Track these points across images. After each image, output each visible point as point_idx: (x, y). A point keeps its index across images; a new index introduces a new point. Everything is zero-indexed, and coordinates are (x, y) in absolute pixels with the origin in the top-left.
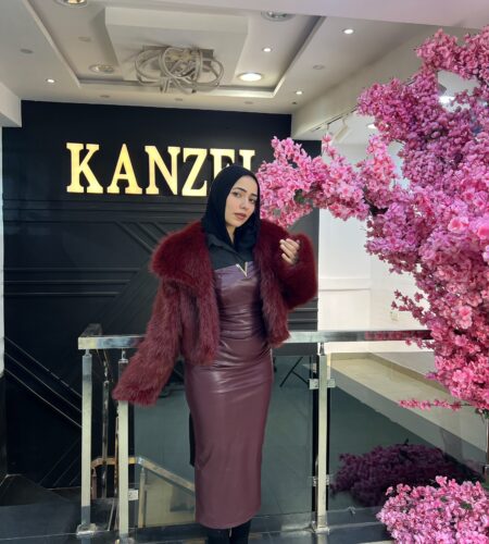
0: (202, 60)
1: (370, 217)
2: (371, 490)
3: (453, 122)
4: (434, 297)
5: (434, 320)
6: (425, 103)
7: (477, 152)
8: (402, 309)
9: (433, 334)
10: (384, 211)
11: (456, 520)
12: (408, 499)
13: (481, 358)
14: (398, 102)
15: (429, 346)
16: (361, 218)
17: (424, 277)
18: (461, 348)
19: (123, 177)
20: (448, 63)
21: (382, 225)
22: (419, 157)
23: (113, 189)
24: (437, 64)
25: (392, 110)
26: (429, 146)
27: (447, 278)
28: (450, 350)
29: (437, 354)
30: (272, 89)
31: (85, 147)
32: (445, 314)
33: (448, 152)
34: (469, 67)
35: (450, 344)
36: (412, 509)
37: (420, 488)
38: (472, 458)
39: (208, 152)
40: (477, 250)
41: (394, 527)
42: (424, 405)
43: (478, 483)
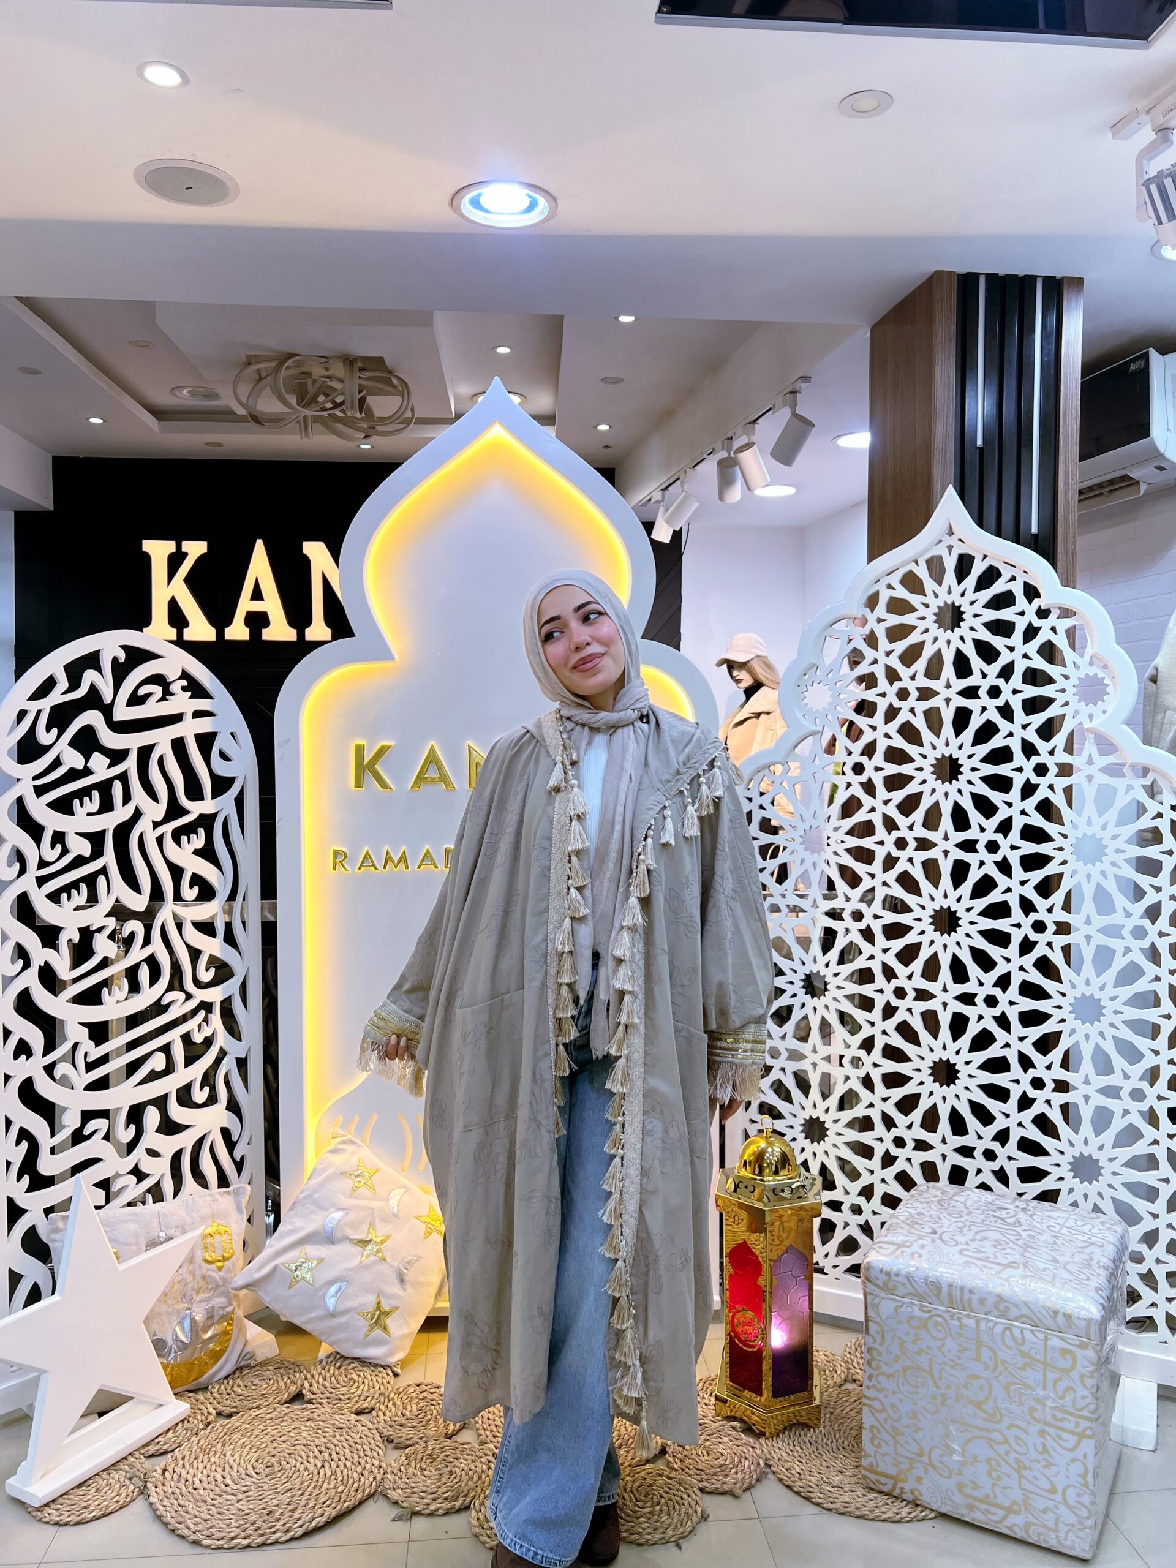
23: (237, 631)
31: (179, 547)
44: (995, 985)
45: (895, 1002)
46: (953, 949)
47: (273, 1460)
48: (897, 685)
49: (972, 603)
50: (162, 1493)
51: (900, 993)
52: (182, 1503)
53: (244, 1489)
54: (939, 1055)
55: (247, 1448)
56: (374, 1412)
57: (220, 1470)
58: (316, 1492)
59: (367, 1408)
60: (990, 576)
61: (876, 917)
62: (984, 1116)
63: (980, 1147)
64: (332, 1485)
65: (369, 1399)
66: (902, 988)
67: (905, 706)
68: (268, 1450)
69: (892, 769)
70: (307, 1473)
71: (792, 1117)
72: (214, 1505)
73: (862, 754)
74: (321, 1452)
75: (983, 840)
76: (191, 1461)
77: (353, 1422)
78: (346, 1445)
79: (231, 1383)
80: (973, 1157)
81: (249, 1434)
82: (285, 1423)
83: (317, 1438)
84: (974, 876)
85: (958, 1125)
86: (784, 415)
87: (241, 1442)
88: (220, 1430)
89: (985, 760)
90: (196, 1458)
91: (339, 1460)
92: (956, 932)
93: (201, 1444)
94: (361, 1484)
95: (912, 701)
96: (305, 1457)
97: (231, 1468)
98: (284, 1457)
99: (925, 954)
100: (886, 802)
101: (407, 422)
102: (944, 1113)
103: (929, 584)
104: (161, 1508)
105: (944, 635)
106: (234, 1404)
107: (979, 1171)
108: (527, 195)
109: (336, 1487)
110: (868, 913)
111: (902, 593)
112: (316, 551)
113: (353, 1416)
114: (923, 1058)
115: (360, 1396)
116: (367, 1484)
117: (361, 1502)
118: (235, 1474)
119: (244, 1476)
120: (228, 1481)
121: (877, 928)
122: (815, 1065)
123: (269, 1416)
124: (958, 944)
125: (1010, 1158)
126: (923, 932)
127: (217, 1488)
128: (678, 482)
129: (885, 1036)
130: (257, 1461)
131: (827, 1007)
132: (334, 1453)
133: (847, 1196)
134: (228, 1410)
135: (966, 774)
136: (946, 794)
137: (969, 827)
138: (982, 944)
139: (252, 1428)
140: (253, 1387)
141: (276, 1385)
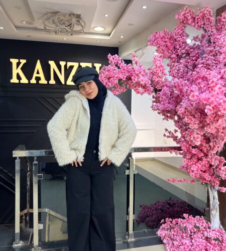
0: (75, 19)
1: (154, 94)
2: (154, 221)
3: (192, 50)
4: (183, 131)
5: (183, 142)
6: (179, 41)
7: (203, 63)
8: (168, 137)
9: (182, 148)
10: (160, 90)
11: (192, 234)
12: (171, 225)
13: (204, 159)
14: (167, 40)
15: (181, 154)
16: (149, 94)
17: (178, 122)
18: (195, 154)
19: (38, 75)
20: (190, 22)
21: (159, 97)
22: (177, 66)
23: (33, 81)
24: (185, 22)
25: (164, 43)
26: (181, 61)
27: (189, 122)
28: (190, 156)
29: (184, 157)
30: (109, 35)
31: (19, 61)
32: (187, 139)
33: (190, 64)
34: (200, 24)
35: (190, 153)
36: (172, 230)
37: (176, 219)
38: (200, 205)
39: (79, 64)
40: (203, 108)
41: (164, 238)
42: (178, 181)
43: (202, 217)
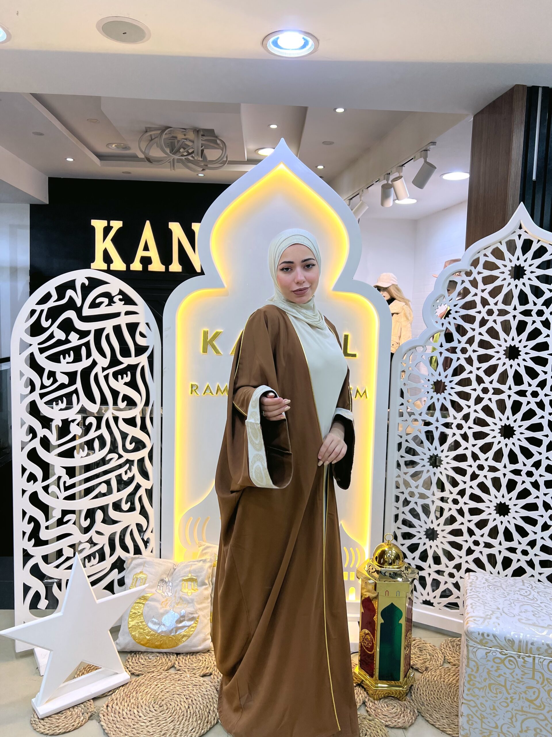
23: (135, 266)
31: (109, 223)
44: (532, 466)
45: (478, 472)
46: (510, 446)
47: (163, 703)
48: (487, 307)
49: (530, 266)
50: (107, 720)
51: (481, 467)
52: (118, 726)
53: (149, 719)
54: (500, 500)
55: (149, 695)
56: (212, 676)
57: (136, 707)
58: (187, 723)
59: (207, 673)
60: (542, 251)
61: (470, 428)
62: (523, 533)
63: (520, 548)
64: (195, 719)
65: (209, 668)
66: (482, 465)
67: (491, 318)
68: (159, 697)
69: (482, 351)
70: (180, 711)
71: (420, 527)
72: (134, 728)
73: (466, 343)
74: (187, 699)
75: (530, 390)
76: (121, 701)
77: (202, 682)
78: (200, 696)
79: (138, 656)
80: (516, 553)
81: (149, 687)
82: (167, 682)
83: (185, 691)
84: (524, 409)
85: (508, 536)
86: (421, 162)
87: (146, 691)
88: (134, 684)
89: (533, 349)
90: (123, 699)
91: (197, 704)
92: (513, 438)
93: (125, 691)
94: (210, 718)
95: (495, 316)
96: (179, 702)
97: (142, 706)
98: (169, 701)
99: (495, 448)
100: (478, 369)
101: (224, 163)
102: (501, 530)
103: (507, 255)
104: (107, 728)
105: (514, 282)
106: (140, 669)
107: (519, 560)
108: (303, 38)
109: (196, 721)
110: (465, 425)
111: (492, 259)
112: (176, 228)
113: (201, 678)
114: (491, 501)
115: (204, 667)
116: (212, 719)
117: (210, 729)
118: (144, 710)
119: (149, 712)
120: (141, 714)
121: (470, 433)
122: (433, 502)
123: (159, 677)
124: (514, 444)
125: (536, 555)
126: (495, 437)
127: (135, 718)
128: (358, 196)
129: (471, 489)
130: (155, 703)
131: (441, 473)
132: (193, 700)
133: (447, 568)
134: (137, 672)
135: (523, 355)
136: (511, 366)
137: (523, 383)
138: (526, 444)
139: (150, 683)
140: (149, 660)
141: (161, 660)
